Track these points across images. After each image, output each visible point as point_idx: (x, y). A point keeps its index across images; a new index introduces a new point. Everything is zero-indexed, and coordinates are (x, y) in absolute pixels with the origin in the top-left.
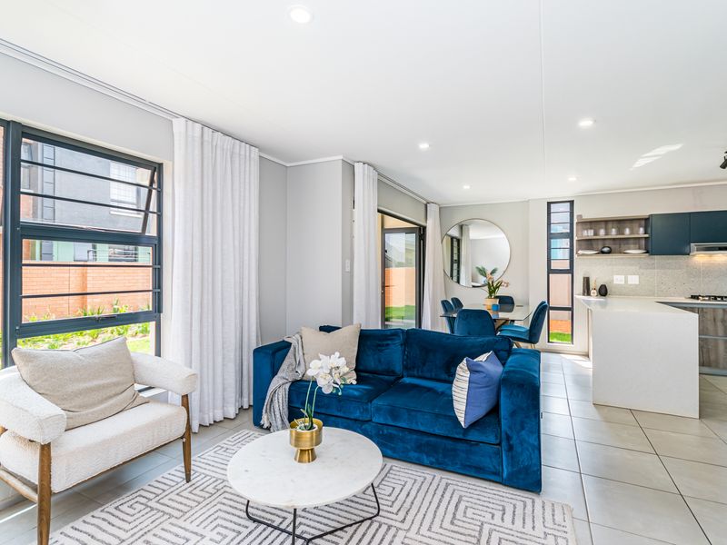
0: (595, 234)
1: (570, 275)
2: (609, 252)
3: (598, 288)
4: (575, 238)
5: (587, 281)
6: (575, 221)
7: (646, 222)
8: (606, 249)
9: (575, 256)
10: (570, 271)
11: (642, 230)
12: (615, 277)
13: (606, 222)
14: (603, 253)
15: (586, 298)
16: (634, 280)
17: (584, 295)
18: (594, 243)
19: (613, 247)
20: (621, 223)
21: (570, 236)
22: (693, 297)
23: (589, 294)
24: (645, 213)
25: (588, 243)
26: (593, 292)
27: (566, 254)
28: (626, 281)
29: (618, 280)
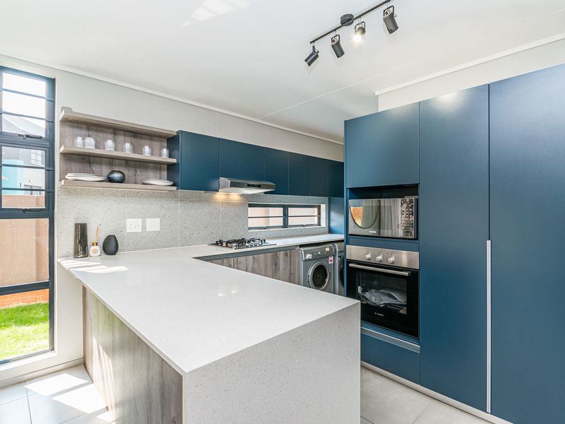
0: (98, 146)
1: (46, 221)
2: (122, 181)
3: (101, 243)
4: (59, 149)
5: (81, 233)
6: (59, 116)
8: (117, 176)
9: (58, 184)
10: (48, 212)
11: (165, 151)
12: (129, 221)
13: (116, 130)
14: (110, 180)
15: (80, 262)
16: (154, 225)
17: (76, 254)
19: (126, 172)
20: (137, 134)
21: (47, 143)
22: (219, 243)
23: (85, 253)
25: (84, 162)
26: (95, 250)
27: (39, 179)
28: (144, 227)
29: (133, 226)
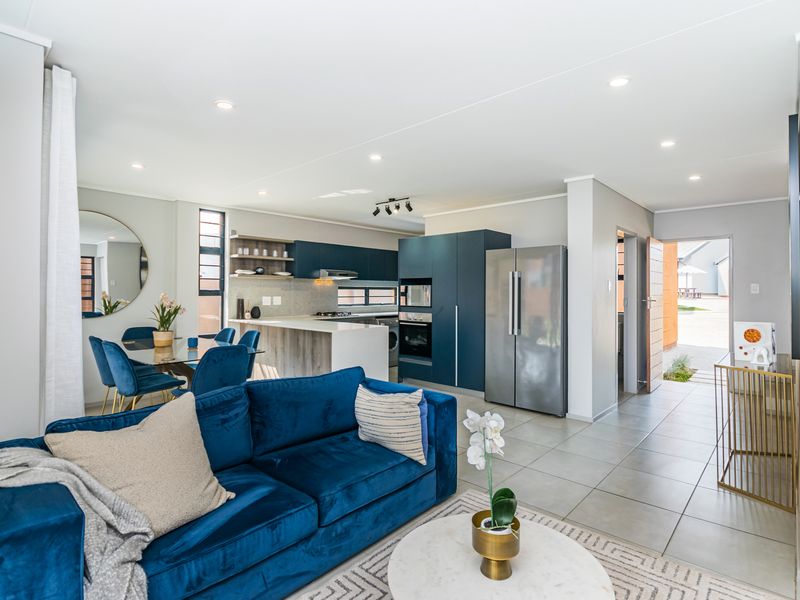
0: (251, 253)
1: (219, 297)
2: (263, 273)
3: (251, 311)
4: (227, 256)
5: (241, 303)
6: (227, 236)
7: (289, 247)
8: (260, 270)
9: (229, 276)
10: (220, 292)
11: (285, 253)
12: (264, 298)
13: (258, 242)
14: (257, 273)
16: (278, 301)
17: (238, 318)
18: (247, 262)
19: (265, 268)
20: (269, 244)
21: (221, 252)
23: (243, 318)
24: (291, 238)
25: (242, 263)
26: (247, 315)
27: (216, 273)
28: (272, 303)
29: (266, 301)
